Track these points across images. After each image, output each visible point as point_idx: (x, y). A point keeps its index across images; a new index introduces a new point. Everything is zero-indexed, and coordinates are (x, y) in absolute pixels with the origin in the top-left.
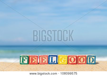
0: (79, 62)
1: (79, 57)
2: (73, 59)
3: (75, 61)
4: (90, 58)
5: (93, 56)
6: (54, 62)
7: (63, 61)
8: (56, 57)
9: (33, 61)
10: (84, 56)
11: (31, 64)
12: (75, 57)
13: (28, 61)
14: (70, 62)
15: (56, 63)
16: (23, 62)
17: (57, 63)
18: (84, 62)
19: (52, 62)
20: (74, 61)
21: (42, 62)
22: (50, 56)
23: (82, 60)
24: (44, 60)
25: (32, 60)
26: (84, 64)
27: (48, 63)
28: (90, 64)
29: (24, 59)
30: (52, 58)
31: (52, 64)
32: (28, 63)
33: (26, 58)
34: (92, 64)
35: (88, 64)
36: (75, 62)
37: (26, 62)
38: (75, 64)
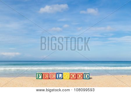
0: (78, 78)
1: (78, 74)
2: (73, 76)
3: (75, 77)
4: (85, 75)
5: (88, 74)
6: (60, 78)
7: (66, 77)
8: (61, 74)
9: (46, 77)
10: (82, 74)
11: (44, 79)
12: (75, 74)
14: (71, 78)
15: (61, 78)
16: (38, 77)
17: (62, 78)
18: (82, 78)
19: (59, 77)
21: (52, 77)
22: (57, 73)
23: (80, 76)
24: (53, 76)
26: (82, 79)
27: (56, 78)
29: (39, 75)
30: (59, 75)
32: (42, 78)
33: (41, 75)
34: (87, 79)
35: (84, 79)
37: (40, 77)
38: (75, 79)
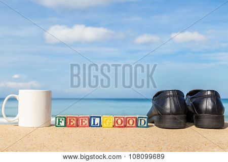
0: (128, 125)
1: (128, 119)
2: (120, 121)
4: (141, 120)
6: (97, 124)
7: (107, 124)
8: (99, 118)
9: (72, 124)
10: (134, 118)
11: (68, 127)
12: (122, 119)
13: (66, 123)
14: (116, 125)
15: (99, 125)
16: (59, 124)
17: (101, 126)
18: (134, 125)
19: (94, 124)
20: (121, 124)
21: (82, 124)
22: (91, 117)
23: (131, 122)
24: (84, 122)
25: (70, 122)
26: (134, 127)
27: (90, 125)
28: (141, 127)
29: (61, 120)
30: (94, 120)
31: (94, 126)
32: (66, 125)
33: (63, 119)
34: (143, 127)
35: (138, 127)
36: (123, 125)
37: (63, 124)
38: (122, 127)
